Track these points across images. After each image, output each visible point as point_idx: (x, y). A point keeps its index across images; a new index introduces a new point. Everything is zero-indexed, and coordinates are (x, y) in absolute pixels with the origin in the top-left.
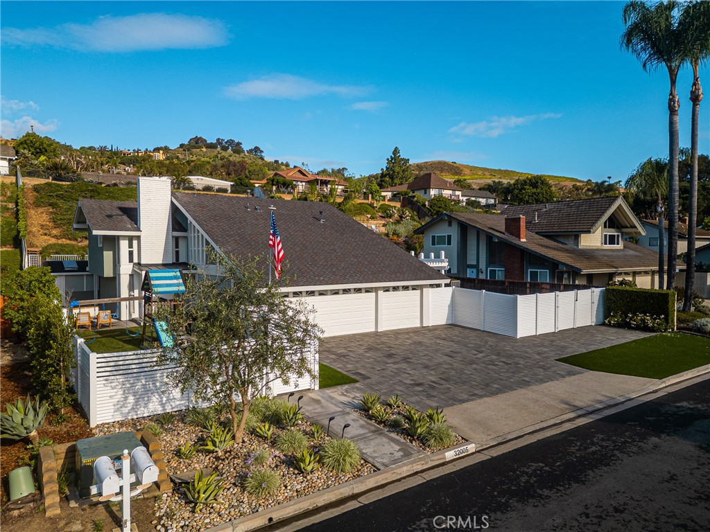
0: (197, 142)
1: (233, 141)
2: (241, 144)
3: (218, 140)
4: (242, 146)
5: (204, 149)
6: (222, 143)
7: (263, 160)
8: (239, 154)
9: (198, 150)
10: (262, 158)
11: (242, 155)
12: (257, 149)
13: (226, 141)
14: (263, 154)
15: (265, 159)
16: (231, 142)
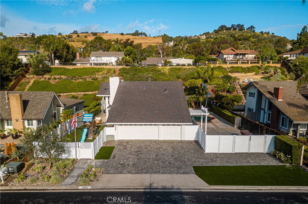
0: (222, 28)
1: (240, 25)
2: (244, 25)
3: (232, 25)
4: (244, 27)
5: (225, 31)
6: (234, 27)
7: (255, 32)
8: (242, 31)
9: (222, 32)
10: (254, 32)
11: (243, 31)
12: (252, 27)
13: (236, 25)
14: (255, 29)
15: (256, 32)
16: (238, 25)
